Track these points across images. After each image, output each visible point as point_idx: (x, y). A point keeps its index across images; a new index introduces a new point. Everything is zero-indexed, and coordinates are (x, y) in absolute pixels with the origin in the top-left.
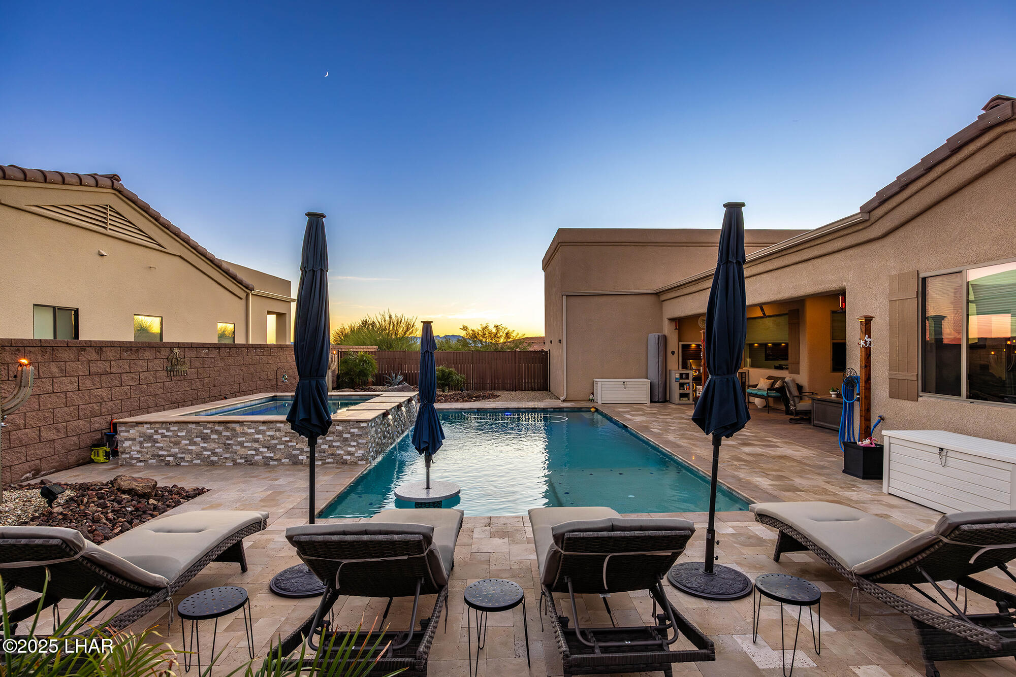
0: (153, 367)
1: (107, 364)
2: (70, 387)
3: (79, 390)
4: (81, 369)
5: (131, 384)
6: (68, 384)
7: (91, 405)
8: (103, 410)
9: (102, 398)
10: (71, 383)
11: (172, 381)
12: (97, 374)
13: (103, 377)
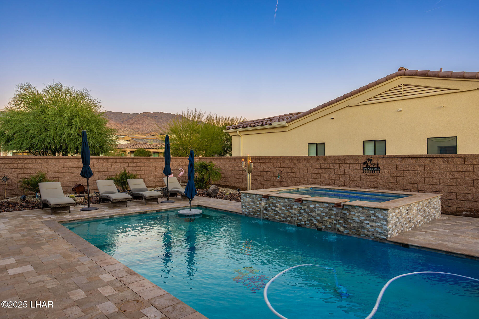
0: (353, 167)
1: (328, 165)
2: (313, 172)
3: (316, 173)
4: (317, 166)
5: (340, 174)
6: (312, 171)
7: (321, 180)
8: (326, 182)
9: (325, 178)
10: (314, 170)
11: (367, 175)
12: (323, 168)
13: (326, 170)
